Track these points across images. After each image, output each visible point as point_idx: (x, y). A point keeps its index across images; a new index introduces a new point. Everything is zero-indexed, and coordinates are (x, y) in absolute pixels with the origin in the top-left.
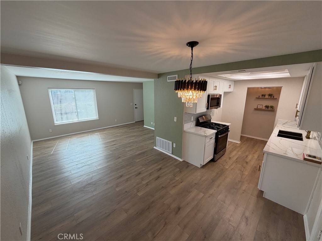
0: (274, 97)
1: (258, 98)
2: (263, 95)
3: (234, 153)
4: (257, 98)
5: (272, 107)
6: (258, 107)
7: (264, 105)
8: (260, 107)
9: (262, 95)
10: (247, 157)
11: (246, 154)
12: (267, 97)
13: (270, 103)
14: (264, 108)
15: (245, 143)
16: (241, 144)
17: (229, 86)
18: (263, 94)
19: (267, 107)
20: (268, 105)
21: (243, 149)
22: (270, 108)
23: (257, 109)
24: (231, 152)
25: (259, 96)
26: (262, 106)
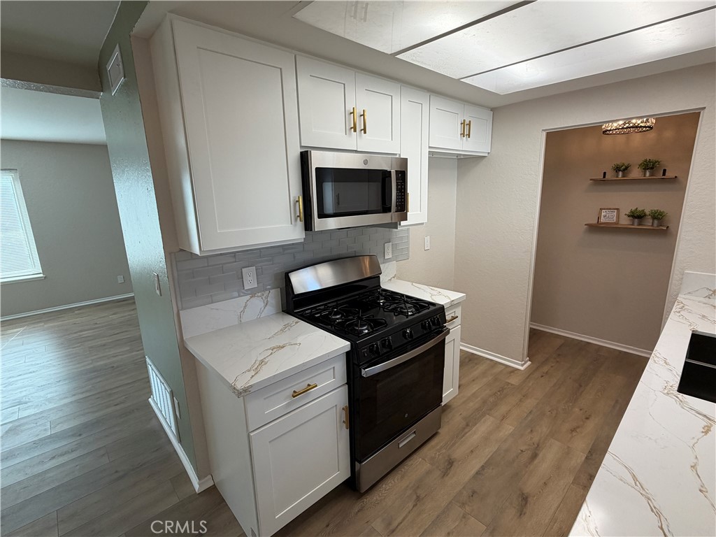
0: (665, 171)
1: (602, 182)
2: (623, 169)
3: (483, 428)
4: (597, 182)
5: (658, 216)
6: (603, 220)
7: (626, 210)
8: (608, 217)
9: (617, 169)
10: (535, 456)
11: (536, 439)
12: (636, 173)
13: (647, 200)
14: (625, 221)
15: (545, 369)
16: (530, 373)
17: (459, 129)
18: (619, 162)
19: (637, 216)
20: (640, 209)
21: (530, 403)
22: (648, 223)
23: (597, 228)
24: (470, 423)
25: (605, 173)
26: (615, 214)
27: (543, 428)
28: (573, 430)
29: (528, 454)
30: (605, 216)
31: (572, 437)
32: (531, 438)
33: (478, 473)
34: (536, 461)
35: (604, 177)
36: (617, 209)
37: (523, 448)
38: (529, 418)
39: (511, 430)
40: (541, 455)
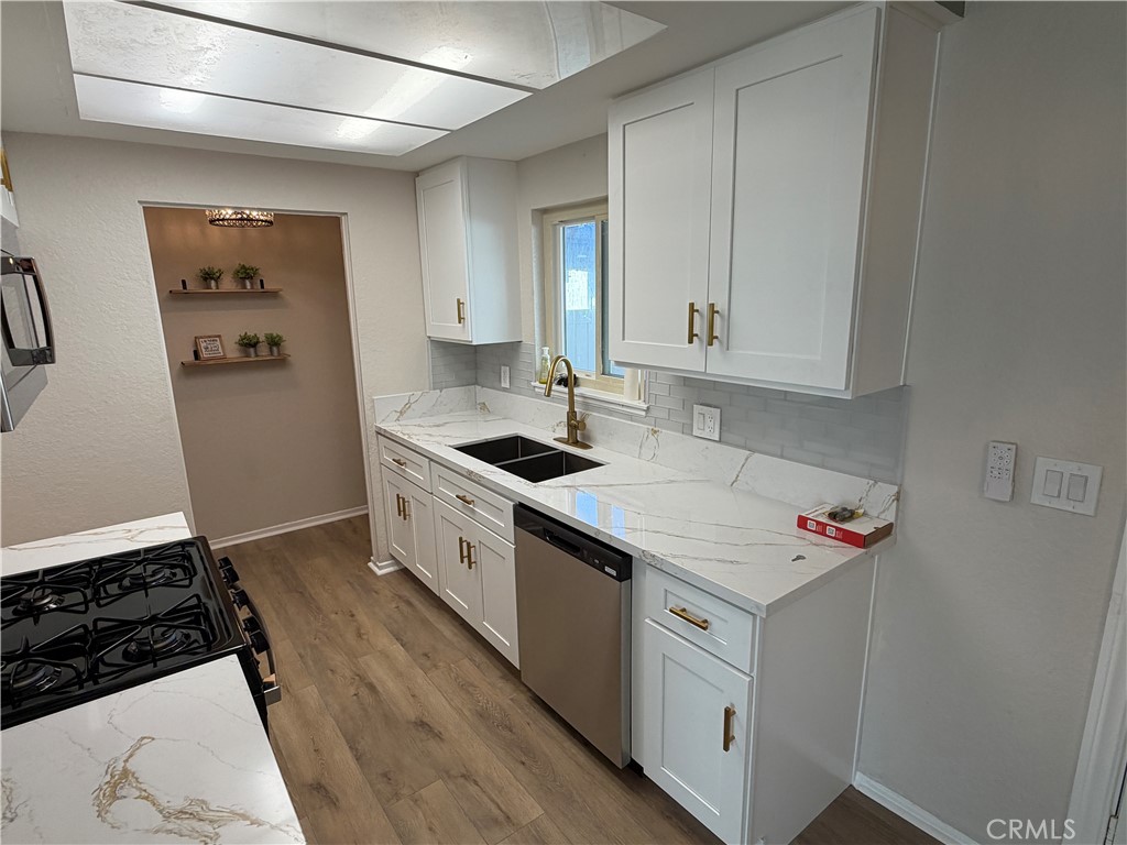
0: (262, 281)
1: (183, 295)
2: (208, 276)
4: (175, 296)
5: (274, 342)
6: (203, 354)
7: (232, 337)
8: (209, 350)
9: (204, 276)
12: (231, 283)
13: (257, 321)
14: (235, 353)
19: (248, 344)
20: (251, 333)
22: (266, 350)
23: (198, 367)
25: (184, 282)
26: (218, 343)
27: (338, 659)
28: (359, 635)
29: (364, 692)
30: (206, 348)
31: (368, 640)
32: (345, 678)
33: (358, 759)
34: (380, 688)
35: (185, 287)
36: (219, 336)
37: (353, 691)
38: (311, 663)
39: (316, 690)
40: (374, 681)
